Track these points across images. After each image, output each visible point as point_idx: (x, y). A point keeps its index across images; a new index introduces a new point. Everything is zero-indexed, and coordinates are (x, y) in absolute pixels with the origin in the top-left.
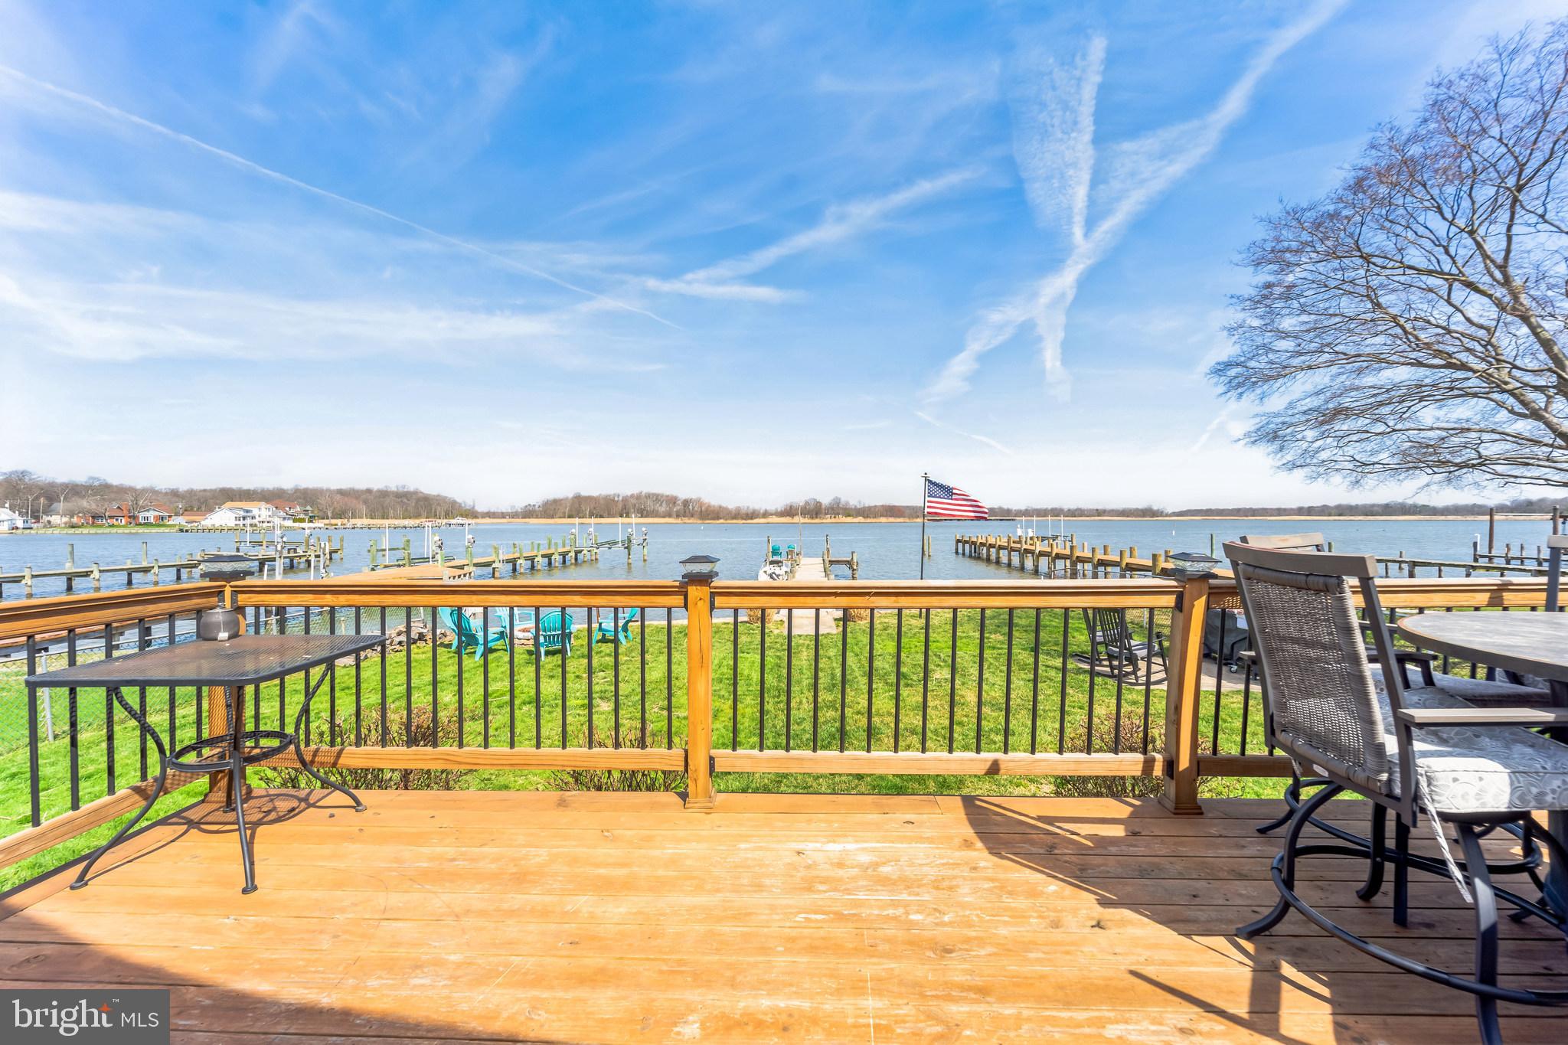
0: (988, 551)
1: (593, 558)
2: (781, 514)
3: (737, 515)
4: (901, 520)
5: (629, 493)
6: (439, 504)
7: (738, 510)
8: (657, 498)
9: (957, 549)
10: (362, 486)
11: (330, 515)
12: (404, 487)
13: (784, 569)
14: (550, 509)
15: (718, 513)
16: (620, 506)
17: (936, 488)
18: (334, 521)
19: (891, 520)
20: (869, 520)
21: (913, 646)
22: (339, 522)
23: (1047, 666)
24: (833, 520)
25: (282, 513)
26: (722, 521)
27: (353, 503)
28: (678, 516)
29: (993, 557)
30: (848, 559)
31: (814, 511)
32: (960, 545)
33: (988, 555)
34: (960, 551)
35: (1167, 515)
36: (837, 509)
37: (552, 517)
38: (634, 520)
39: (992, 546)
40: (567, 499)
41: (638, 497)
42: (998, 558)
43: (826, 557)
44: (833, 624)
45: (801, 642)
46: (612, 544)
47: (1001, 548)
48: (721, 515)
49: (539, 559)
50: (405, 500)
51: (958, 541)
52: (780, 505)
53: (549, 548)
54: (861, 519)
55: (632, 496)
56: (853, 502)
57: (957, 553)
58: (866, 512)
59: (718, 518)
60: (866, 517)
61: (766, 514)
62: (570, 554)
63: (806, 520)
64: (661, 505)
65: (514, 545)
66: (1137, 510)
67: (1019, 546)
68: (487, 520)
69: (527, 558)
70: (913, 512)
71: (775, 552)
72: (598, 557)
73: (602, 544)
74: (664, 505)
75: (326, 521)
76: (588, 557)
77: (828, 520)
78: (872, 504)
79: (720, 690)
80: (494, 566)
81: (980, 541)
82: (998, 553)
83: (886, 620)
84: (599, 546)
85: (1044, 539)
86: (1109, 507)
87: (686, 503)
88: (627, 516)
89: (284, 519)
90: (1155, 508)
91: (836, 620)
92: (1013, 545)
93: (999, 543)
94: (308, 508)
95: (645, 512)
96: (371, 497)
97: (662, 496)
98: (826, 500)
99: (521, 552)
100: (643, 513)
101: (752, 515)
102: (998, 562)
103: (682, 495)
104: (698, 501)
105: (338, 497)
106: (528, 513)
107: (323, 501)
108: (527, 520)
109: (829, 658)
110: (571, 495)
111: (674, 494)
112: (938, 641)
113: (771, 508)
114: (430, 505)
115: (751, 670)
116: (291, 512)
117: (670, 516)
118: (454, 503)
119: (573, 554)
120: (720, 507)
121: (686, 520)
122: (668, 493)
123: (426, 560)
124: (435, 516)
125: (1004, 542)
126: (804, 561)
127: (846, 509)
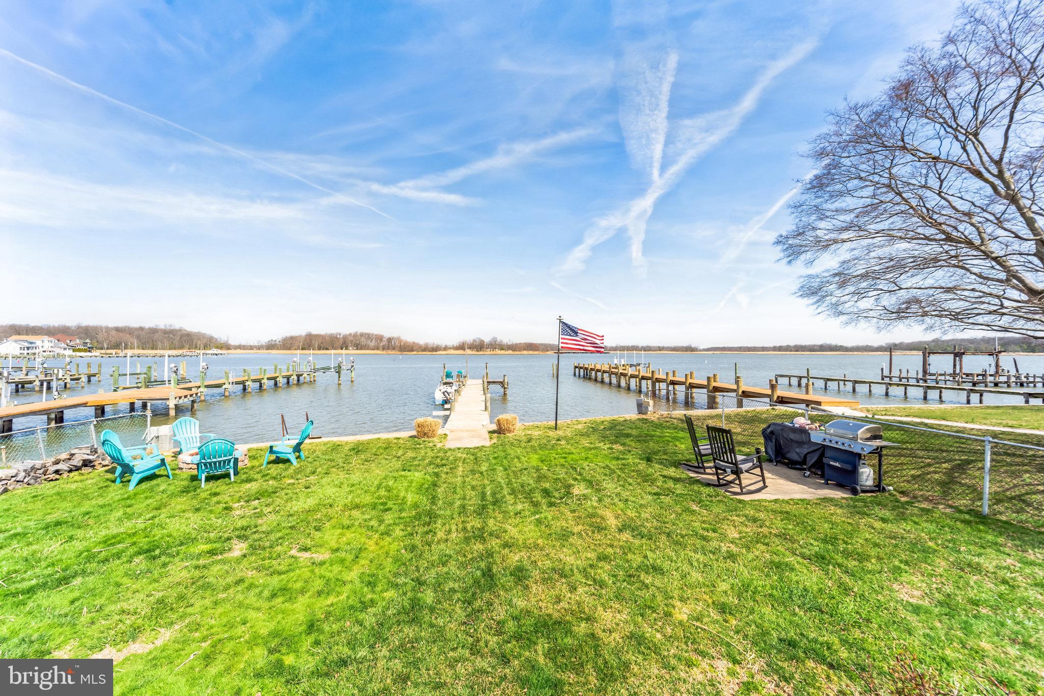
0: (596, 374)
1: (312, 380)
2: (457, 348)
3: (426, 349)
4: (537, 353)
5: (348, 333)
6: (198, 339)
7: (427, 345)
8: (368, 336)
9: (575, 373)
10: (135, 324)
11: (105, 346)
12: (171, 326)
13: (454, 388)
14: (288, 344)
15: (412, 347)
16: (341, 341)
17: (568, 329)
18: (109, 351)
19: (531, 352)
20: (516, 353)
21: (552, 459)
22: (113, 351)
23: (664, 477)
24: (492, 352)
25: (63, 345)
26: (415, 353)
27: (126, 337)
28: (383, 349)
29: (599, 378)
30: (502, 380)
31: (479, 346)
32: (577, 369)
33: (596, 377)
34: (577, 374)
35: (700, 351)
36: (495, 345)
37: (290, 349)
38: (351, 351)
39: (598, 371)
40: (301, 336)
41: (355, 335)
42: (603, 379)
43: (485, 379)
44: (487, 436)
45: (459, 455)
46: (326, 369)
47: (604, 372)
48: (415, 349)
49: (265, 381)
50: (171, 336)
51: (576, 367)
52: (456, 343)
53: (275, 372)
54: (510, 352)
55: (350, 334)
56: (506, 340)
57: (575, 375)
58: (513, 347)
59: (412, 351)
60: (514, 350)
61: (446, 348)
62: (292, 377)
63: (474, 352)
64: (371, 341)
65: (244, 370)
66: (682, 347)
67: (617, 370)
68: (239, 351)
69: (254, 381)
70: (546, 348)
71: (448, 375)
72: (316, 379)
73: (318, 370)
74: (374, 341)
75: (103, 351)
76: (308, 379)
77: (488, 352)
78: (518, 342)
79: (370, 519)
80: (224, 387)
81: (590, 367)
82: (602, 376)
83: (529, 432)
84: (315, 370)
85: (631, 366)
86: (666, 345)
87: (390, 340)
88: (347, 349)
89: (65, 349)
90: (693, 346)
91: (490, 432)
92: (613, 370)
93: (603, 369)
94: (88, 341)
95: (359, 347)
96: (143, 333)
97: (372, 335)
98: (487, 340)
99: (249, 376)
100: (358, 346)
101: (436, 349)
102: (602, 382)
103: (387, 334)
104: (399, 339)
105: (114, 333)
106: (271, 346)
107: (100, 337)
108: (270, 351)
109: (481, 473)
110: (304, 333)
111: (381, 334)
112: (572, 453)
113: (450, 344)
114: (192, 340)
115: (407, 490)
116: (72, 343)
117: (378, 349)
118: (211, 339)
119: (295, 378)
120: (414, 343)
121: (389, 352)
122: (376, 333)
123: (163, 382)
124: (196, 348)
125: (606, 368)
126: (469, 382)
127: (500, 345)
